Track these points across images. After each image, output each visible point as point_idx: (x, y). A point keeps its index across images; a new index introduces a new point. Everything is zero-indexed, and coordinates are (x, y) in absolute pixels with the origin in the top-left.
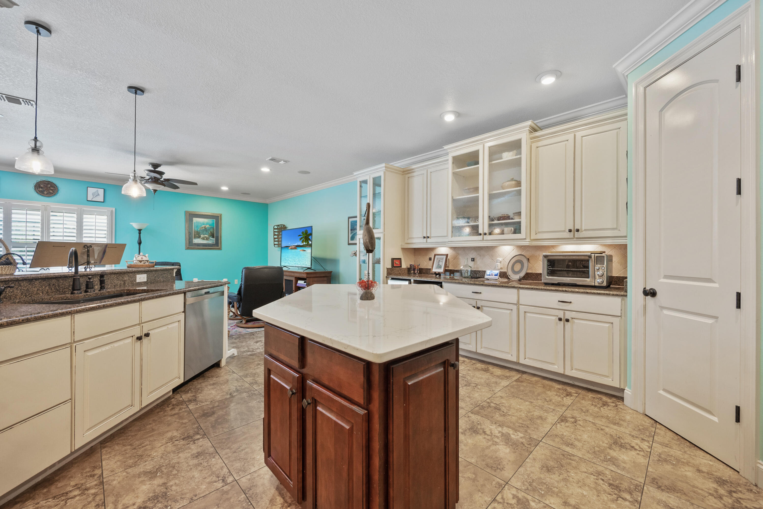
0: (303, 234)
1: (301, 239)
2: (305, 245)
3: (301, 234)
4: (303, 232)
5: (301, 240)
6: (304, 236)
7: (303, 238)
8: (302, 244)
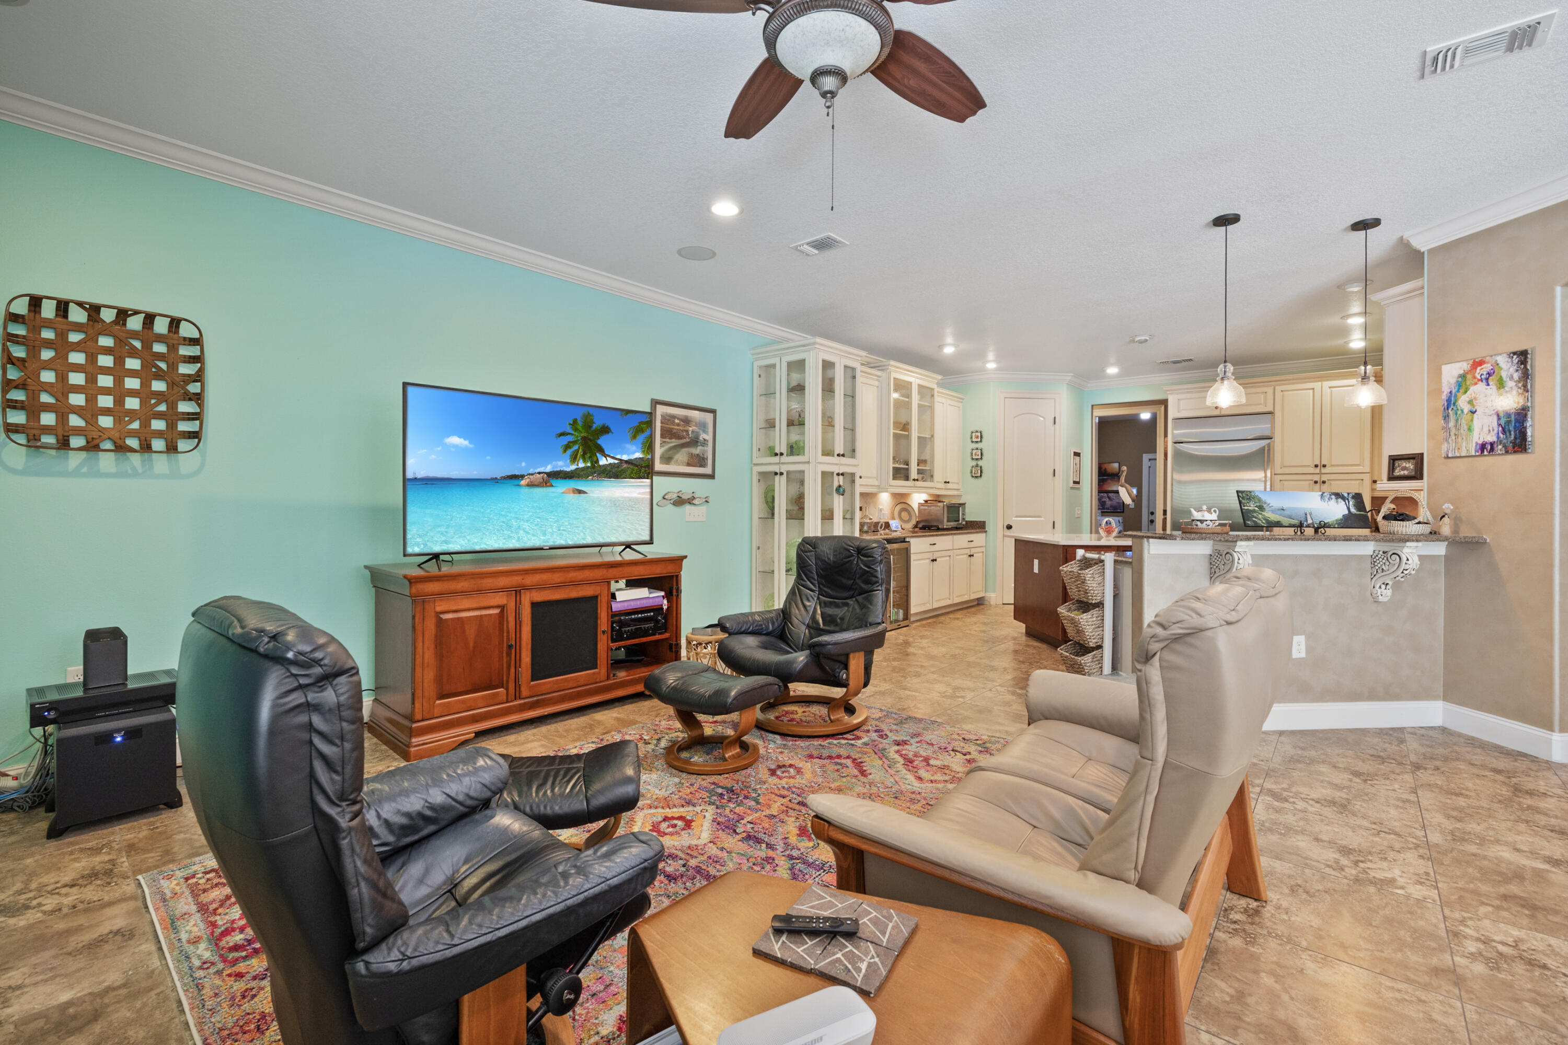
0: (576, 430)
1: (567, 447)
2: (583, 469)
3: (569, 430)
4: (575, 421)
5: (569, 452)
6: (578, 436)
7: (574, 442)
8: (573, 467)
